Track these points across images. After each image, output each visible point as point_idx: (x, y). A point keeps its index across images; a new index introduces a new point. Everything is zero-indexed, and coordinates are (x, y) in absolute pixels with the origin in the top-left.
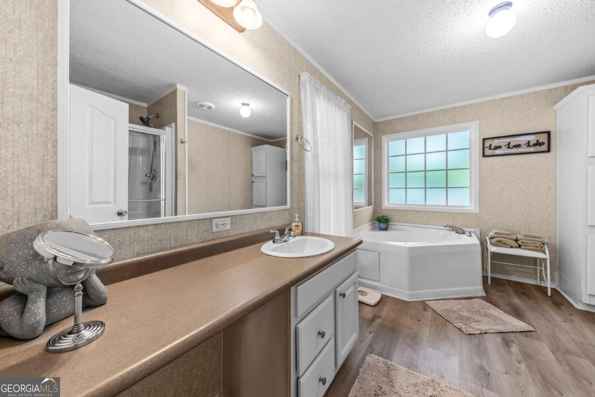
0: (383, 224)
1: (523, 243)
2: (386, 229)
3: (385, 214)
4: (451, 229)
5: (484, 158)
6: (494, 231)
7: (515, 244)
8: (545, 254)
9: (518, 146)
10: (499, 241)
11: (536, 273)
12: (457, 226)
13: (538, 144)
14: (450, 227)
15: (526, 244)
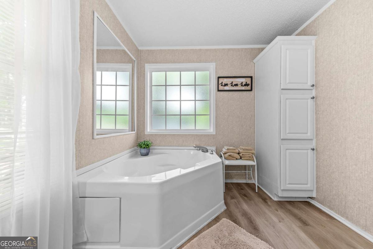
0: (144, 150)
1: (243, 155)
2: (147, 154)
3: (147, 139)
4: (198, 149)
5: (219, 92)
6: (226, 148)
7: (238, 156)
8: (254, 162)
9: (236, 85)
10: (230, 156)
11: (246, 175)
12: (202, 146)
13: (246, 85)
14: (198, 147)
15: (245, 156)
